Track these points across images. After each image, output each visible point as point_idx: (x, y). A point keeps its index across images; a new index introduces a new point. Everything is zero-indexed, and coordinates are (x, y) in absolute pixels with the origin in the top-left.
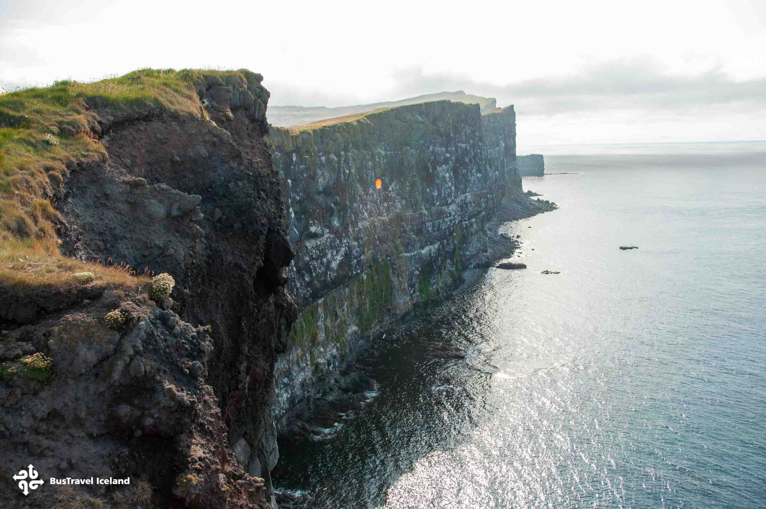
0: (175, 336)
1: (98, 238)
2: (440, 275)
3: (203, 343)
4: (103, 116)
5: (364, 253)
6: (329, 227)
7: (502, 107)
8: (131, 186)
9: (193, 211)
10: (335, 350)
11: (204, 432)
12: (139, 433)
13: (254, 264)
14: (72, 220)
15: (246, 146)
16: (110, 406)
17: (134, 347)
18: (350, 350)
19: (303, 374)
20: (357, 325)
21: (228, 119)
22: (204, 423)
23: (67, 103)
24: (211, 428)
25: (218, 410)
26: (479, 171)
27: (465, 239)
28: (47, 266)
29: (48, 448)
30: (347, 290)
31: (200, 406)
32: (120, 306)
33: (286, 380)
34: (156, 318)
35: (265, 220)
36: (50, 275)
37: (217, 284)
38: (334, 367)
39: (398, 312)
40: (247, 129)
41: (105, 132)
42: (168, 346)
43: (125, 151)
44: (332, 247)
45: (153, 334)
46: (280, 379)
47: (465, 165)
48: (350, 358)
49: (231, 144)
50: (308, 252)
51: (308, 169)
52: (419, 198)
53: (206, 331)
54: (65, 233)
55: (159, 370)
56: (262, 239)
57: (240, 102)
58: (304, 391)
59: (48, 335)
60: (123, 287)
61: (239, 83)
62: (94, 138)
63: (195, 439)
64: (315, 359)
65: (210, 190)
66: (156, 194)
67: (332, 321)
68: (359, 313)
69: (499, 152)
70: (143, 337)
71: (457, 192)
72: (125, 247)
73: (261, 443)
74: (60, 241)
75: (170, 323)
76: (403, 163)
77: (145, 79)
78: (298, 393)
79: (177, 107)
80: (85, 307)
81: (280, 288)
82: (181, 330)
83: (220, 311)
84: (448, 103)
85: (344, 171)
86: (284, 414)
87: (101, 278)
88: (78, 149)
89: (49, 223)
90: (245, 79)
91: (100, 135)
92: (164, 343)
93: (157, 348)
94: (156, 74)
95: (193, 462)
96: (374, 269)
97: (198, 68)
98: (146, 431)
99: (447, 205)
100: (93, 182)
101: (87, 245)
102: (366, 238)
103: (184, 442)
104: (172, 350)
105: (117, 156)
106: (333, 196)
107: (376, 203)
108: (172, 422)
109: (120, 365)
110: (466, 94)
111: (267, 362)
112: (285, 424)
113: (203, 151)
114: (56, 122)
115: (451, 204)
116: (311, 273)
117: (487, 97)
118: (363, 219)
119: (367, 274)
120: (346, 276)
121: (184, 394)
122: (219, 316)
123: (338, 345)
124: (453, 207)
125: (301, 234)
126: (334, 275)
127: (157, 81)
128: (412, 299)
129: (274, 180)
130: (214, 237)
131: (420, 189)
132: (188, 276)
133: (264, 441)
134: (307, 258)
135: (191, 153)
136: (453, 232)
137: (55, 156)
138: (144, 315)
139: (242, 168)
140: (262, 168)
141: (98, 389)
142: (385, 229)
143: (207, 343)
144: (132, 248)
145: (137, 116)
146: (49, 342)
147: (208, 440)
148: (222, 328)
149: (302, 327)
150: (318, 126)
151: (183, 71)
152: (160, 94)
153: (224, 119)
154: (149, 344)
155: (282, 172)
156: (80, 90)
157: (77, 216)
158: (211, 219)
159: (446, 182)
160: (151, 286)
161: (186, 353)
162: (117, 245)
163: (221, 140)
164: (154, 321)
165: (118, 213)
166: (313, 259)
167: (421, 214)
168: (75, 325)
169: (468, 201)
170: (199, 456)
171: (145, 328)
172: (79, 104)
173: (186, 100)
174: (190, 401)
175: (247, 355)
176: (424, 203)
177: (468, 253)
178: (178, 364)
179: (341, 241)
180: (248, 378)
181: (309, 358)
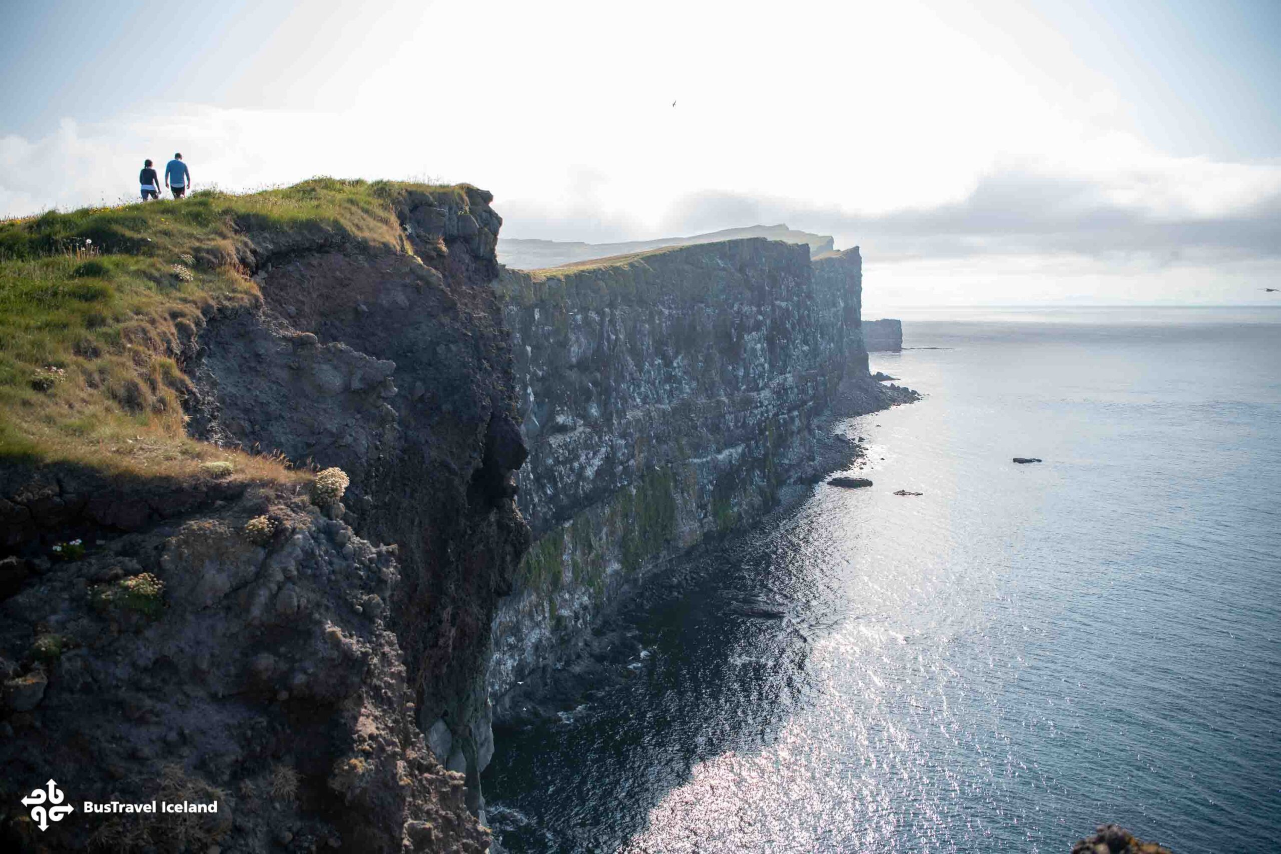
0: (345, 558)
1: (242, 415)
2: (745, 492)
3: (384, 569)
4: (259, 244)
5: (633, 456)
6: (585, 416)
7: (842, 250)
8: (294, 343)
9: (383, 384)
10: (586, 598)
11: (379, 699)
12: (284, 695)
13: (469, 463)
14: (207, 388)
15: (463, 295)
16: (245, 655)
17: (285, 570)
18: (609, 599)
19: (538, 631)
20: (619, 561)
21: (440, 254)
22: (380, 686)
23: (209, 222)
24: (389, 694)
25: (402, 668)
26: (805, 342)
27: (782, 441)
28: (166, 450)
29: (151, 711)
30: (607, 510)
31: (375, 660)
32: (268, 511)
33: (512, 640)
34: (319, 531)
35: (486, 402)
36: (168, 463)
37: (414, 490)
38: (585, 622)
39: (681, 545)
40: (467, 270)
41: (260, 265)
42: (333, 572)
43: (288, 294)
44: (587, 446)
45: (313, 553)
46: (503, 638)
47: (786, 334)
48: (608, 611)
49: (442, 290)
50: (552, 452)
51: (556, 332)
52: (716, 379)
53: (391, 553)
54: (195, 406)
55: (318, 605)
56: (482, 428)
57: (458, 230)
58: (538, 657)
59: (161, 549)
60: (273, 484)
61: (457, 204)
62: (243, 274)
63: (366, 708)
64: (557, 610)
65: (409, 354)
66: (330, 356)
67: (584, 554)
68: (623, 544)
69: (835, 315)
70: (298, 556)
71: (771, 372)
72: (281, 430)
73: (467, 730)
74: (187, 418)
75: (339, 539)
76: (695, 328)
77: (322, 192)
78: (529, 660)
79: (367, 234)
80: (218, 510)
81: (506, 500)
82: (355, 550)
83: (416, 529)
84: (764, 241)
85: (609, 336)
86: (507, 691)
87: (242, 471)
88: (221, 289)
89: (174, 391)
90: (466, 198)
91: (254, 271)
92: (329, 567)
93: (318, 573)
94: (338, 186)
95: (360, 741)
96: (647, 479)
97: (400, 180)
98: (295, 692)
99: (758, 390)
100: (239, 336)
101: (226, 426)
102: (638, 435)
103: (349, 711)
104: (339, 577)
105: (276, 302)
106: (591, 373)
107: (653, 384)
108: (333, 681)
109: (263, 595)
110: (791, 229)
111: (482, 608)
112: (507, 706)
113: (401, 298)
114: (191, 248)
115: (762, 389)
116: (555, 483)
117: (820, 234)
118: (634, 406)
119: (637, 488)
120: (605, 490)
121: (354, 641)
122: (414, 537)
123: (591, 591)
124: (765, 394)
125: (543, 426)
126: (588, 487)
127: (339, 196)
128: (702, 526)
129: (504, 344)
130: (413, 423)
131: (719, 365)
132: (372, 477)
133: (472, 726)
134: (550, 461)
135: (384, 301)
136: (766, 429)
137: (186, 296)
138: (301, 525)
139: (457, 325)
140: (486, 327)
141: (228, 629)
142: (666, 423)
143: (392, 569)
144: (291, 433)
145: (307, 245)
146: (162, 559)
147: (384, 711)
148: (418, 556)
149: (539, 562)
150: (574, 270)
151: (378, 183)
152: (343, 215)
153: (434, 254)
154: (307, 567)
155: (518, 335)
156: (227, 204)
157: (214, 384)
158: (410, 397)
159: (756, 357)
160: (315, 487)
161: (359, 582)
162: (270, 428)
163: (428, 283)
164: (315, 535)
165: (274, 382)
166: (559, 462)
167: (718, 402)
168: (201, 536)
169: (787, 384)
170: (370, 732)
171: (301, 544)
172: (225, 224)
173: (379, 224)
174: (362, 652)
175: (454, 597)
176: (723, 387)
177: (787, 462)
178: (348, 597)
179: (600, 438)
180: (453, 631)
181: (547, 609)
